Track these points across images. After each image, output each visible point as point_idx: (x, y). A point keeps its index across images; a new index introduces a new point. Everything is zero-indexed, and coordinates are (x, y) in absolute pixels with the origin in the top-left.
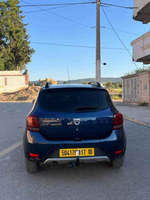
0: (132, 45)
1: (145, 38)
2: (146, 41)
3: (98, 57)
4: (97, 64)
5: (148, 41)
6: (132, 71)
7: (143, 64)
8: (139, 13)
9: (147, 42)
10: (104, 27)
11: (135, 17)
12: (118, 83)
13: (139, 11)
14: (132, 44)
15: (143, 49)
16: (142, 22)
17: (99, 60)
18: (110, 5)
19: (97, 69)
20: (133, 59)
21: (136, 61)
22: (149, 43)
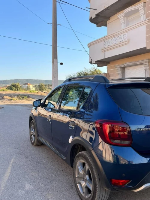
0: (89, 48)
1: (106, 41)
2: (106, 43)
3: (55, 56)
4: (54, 63)
6: (74, 73)
7: (97, 66)
8: (97, 15)
9: (108, 44)
10: (60, 25)
11: (92, 18)
12: (48, 85)
13: (98, 13)
14: (89, 46)
15: (104, 50)
16: (96, 25)
17: (56, 59)
18: (66, 3)
19: (54, 68)
20: (92, 60)
21: (95, 62)
22: (110, 45)
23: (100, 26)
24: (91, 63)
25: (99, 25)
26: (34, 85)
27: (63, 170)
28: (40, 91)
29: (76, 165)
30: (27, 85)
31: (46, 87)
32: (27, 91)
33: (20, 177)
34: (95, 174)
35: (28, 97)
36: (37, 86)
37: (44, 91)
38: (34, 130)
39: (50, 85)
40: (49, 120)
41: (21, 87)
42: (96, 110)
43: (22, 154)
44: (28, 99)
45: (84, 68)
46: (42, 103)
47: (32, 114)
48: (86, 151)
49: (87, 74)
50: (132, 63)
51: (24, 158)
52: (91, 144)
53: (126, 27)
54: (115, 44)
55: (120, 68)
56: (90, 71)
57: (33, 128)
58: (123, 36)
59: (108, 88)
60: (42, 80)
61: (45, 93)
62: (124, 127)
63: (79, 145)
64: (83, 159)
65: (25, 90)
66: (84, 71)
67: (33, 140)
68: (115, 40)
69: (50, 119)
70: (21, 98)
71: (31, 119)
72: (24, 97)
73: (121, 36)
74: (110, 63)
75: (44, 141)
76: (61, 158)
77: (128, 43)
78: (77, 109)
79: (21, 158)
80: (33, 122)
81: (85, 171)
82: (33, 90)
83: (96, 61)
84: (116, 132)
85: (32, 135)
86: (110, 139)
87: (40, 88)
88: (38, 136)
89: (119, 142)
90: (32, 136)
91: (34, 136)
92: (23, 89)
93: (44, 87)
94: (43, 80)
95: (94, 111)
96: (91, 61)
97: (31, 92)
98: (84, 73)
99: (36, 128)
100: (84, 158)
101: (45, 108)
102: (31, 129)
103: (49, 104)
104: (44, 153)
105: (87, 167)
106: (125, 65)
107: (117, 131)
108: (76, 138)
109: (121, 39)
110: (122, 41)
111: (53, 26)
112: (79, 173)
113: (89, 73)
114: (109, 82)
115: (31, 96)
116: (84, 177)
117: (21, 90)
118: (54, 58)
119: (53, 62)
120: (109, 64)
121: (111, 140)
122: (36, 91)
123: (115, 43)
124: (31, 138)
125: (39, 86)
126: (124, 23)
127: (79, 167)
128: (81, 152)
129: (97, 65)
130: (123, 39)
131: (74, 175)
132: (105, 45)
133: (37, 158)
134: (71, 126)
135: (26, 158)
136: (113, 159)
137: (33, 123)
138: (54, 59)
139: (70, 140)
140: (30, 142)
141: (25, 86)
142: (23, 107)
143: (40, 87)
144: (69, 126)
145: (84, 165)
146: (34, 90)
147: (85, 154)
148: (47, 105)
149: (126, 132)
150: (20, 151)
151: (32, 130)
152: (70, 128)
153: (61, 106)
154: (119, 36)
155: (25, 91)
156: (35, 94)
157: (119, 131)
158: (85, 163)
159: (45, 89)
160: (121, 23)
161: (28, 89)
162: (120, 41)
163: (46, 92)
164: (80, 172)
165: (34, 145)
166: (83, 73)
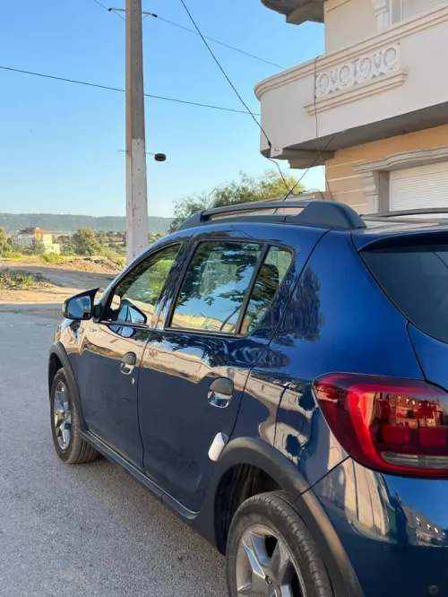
1: (321, 74)
2: (324, 81)
3: (136, 129)
4: (134, 153)
5: (334, 82)
7: (289, 165)
9: (331, 87)
10: (155, 16)
12: (108, 235)
14: (260, 92)
15: (314, 109)
16: (284, 16)
17: (139, 140)
19: (132, 175)
20: (270, 144)
21: (280, 153)
22: (337, 89)
23: (297, 21)
24: (266, 153)
25: (294, 15)
26: (57, 236)
27: (181, 559)
28: (81, 258)
29: (237, 544)
30: (30, 236)
31: (100, 242)
32: (33, 257)
33: (21, 589)
34: (319, 582)
35: (39, 278)
36: (67, 237)
37: (95, 258)
38: (70, 404)
39: (116, 236)
40: (128, 370)
41: (9, 241)
42: (309, 338)
43: (25, 494)
44: (38, 287)
45: (241, 173)
46: (100, 305)
47: (61, 344)
48: (276, 493)
49: (250, 195)
50: (415, 155)
51: (35, 514)
52: (295, 459)
53: (393, 23)
54: (357, 86)
55: (371, 174)
56: (263, 183)
57: (64, 396)
58: (386, 54)
59: (363, 250)
60: (86, 217)
61: (99, 265)
62: (427, 402)
63: (246, 470)
64: (269, 522)
65: (24, 253)
66: (239, 184)
67: (63, 443)
68: (356, 72)
69: (132, 367)
70: (14, 283)
71: (55, 362)
72: (20, 281)
73: (378, 55)
74: (336, 154)
75: (108, 449)
76: (179, 516)
77: (403, 81)
78: (239, 332)
79: (22, 514)
80: (62, 374)
81: (275, 571)
82: (54, 251)
83: (284, 149)
84: (398, 421)
85: (60, 422)
86: (379, 450)
87: (80, 244)
88: (85, 427)
89: (413, 460)
90: (62, 427)
91: (68, 426)
92: (17, 249)
93: (96, 242)
94: (91, 217)
95: (301, 342)
96: (268, 147)
97: (47, 260)
98: (238, 190)
99: (75, 399)
100: (269, 518)
101: (107, 325)
102: (57, 402)
103: (125, 307)
104: (106, 490)
105: (284, 554)
106: (390, 160)
107: (401, 416)
108: (238, 442)
109: (377, 66)
110: (382, 74)
111: (127, 21)
112: (249, 575)
113: (259, 191)
114: (365, 227)
115: (48, 277)
116: (271, 590)
117: (10, 253)
118: (133, 137)
119: (129, 151)
120: (333, 157)
121: (383, 455)
122: (64, 257)
123: (356, 83)
124: (57, 435)
125: (76, 237)
126: (388, 11)
127: (252, 555)
128: (257, 497)
129: (290, 162)
130: (383, 68)
131: (232, 584)
132: (318, 88)
133: (82, 513)
134: (220, 396)
135: (42, 511)
136: (385, 519)
137: (62, 377)
138: (134, 141)
139: (215, 449)
140: (54, 450)
141: (26, 240)
142: (19, 315)
143: (80, 242)
144: (210, 394)
145: (270, 545)
146: (58, 252)
147: (275, 504)
148: (117, 312)
149: (432, 418)
150: (16, 487)
151: (62, 403)
152: (213, 403)
153: (175, 316)
154: (370, 55)
155: (25, 258)
156: (64, 267)
157: (410, 415)
158: (277, 537)
159: (99, 250)
160: (376, 8)
161: (35, 248)
162: (374, 76)
163: (102, 262)
164: (254, 571)
165: (68, 461)
166: (234, 191)
